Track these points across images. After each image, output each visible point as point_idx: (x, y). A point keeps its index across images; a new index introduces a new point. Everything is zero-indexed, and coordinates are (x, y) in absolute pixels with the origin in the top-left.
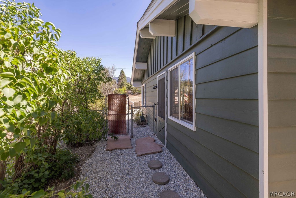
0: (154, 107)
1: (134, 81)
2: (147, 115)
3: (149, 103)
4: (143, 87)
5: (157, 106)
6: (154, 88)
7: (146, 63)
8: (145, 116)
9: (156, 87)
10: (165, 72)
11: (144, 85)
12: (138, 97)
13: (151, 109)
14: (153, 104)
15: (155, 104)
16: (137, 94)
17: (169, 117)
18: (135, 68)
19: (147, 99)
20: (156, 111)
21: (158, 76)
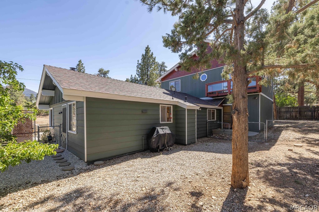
0: (60, 126)
1: (39, 104)
2: (54, 135)
3: (56, 124)
4: (51, 110)
5: (62, 126)
6: (59, 113)
7: (54, 91)
8: (53, 136)
9: (61, 112)
10: (66, 104)
11: (52, 109)
12: (46, 119)
13: (58, 128)
14: (59, 125)
15: (61, 125)
16: (44, 115)
17: (68, 131)
18: (41, 94)
19: (55, 121)
20: (62, 129)
21: (62, 105)
